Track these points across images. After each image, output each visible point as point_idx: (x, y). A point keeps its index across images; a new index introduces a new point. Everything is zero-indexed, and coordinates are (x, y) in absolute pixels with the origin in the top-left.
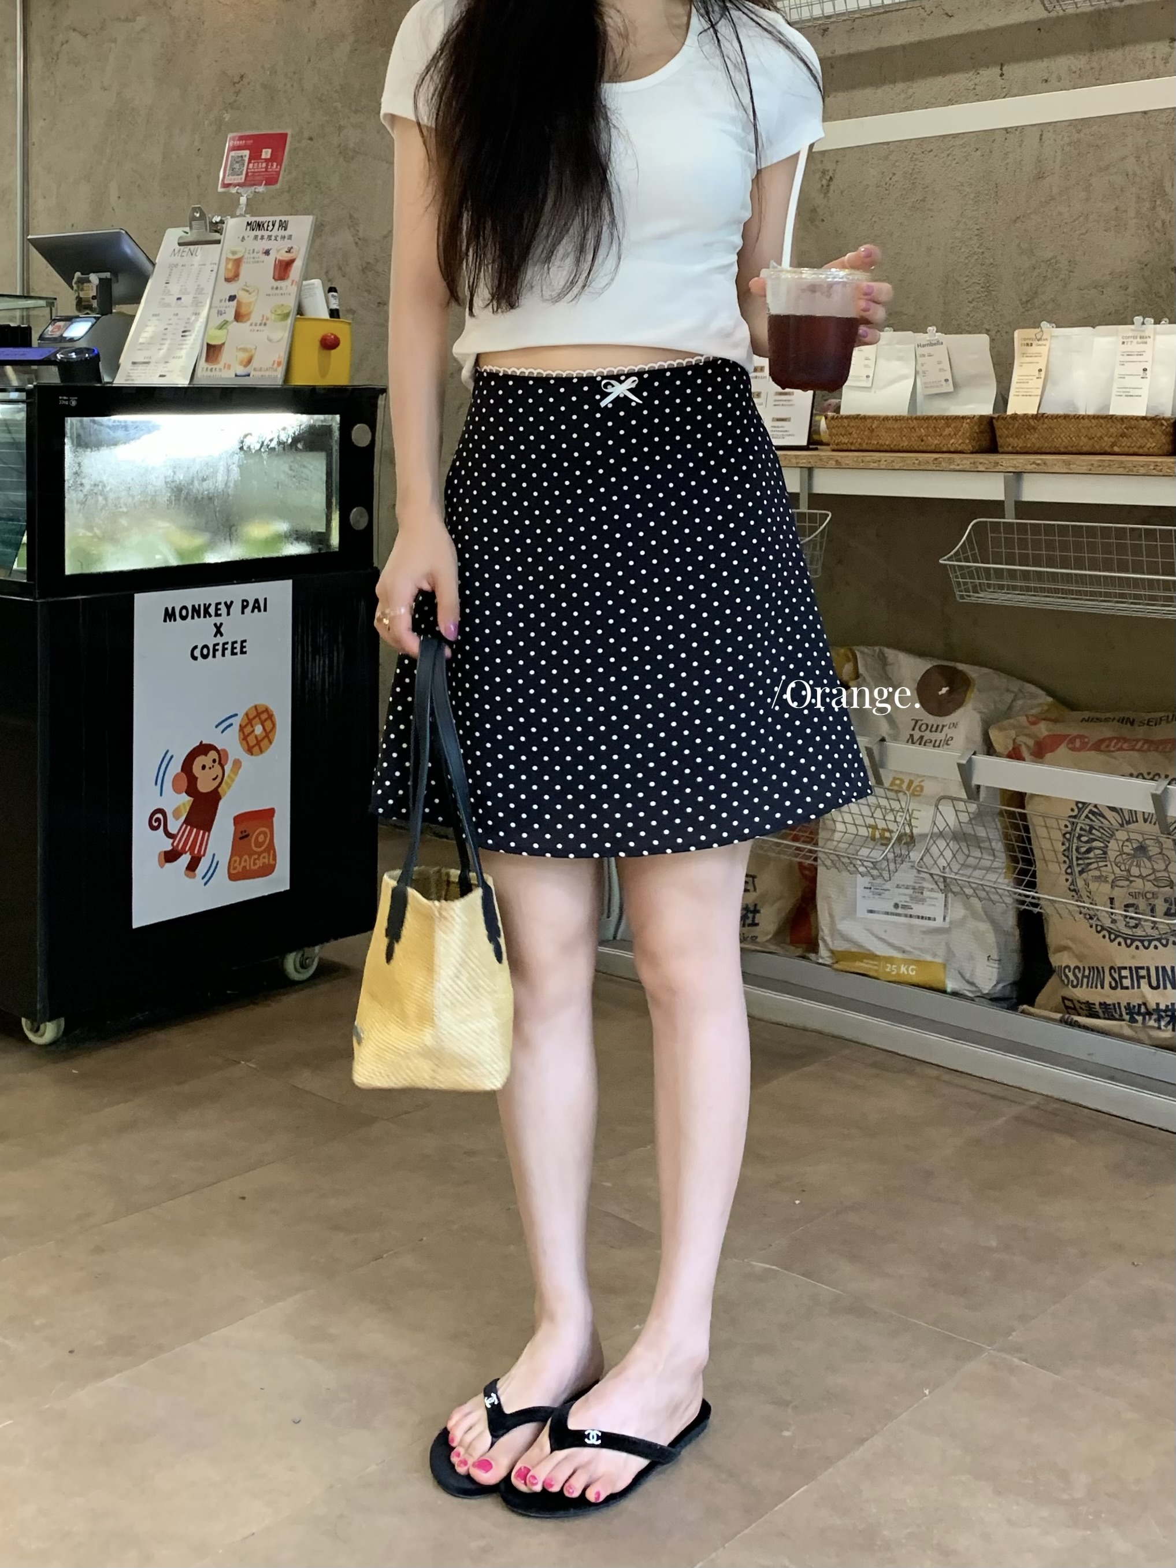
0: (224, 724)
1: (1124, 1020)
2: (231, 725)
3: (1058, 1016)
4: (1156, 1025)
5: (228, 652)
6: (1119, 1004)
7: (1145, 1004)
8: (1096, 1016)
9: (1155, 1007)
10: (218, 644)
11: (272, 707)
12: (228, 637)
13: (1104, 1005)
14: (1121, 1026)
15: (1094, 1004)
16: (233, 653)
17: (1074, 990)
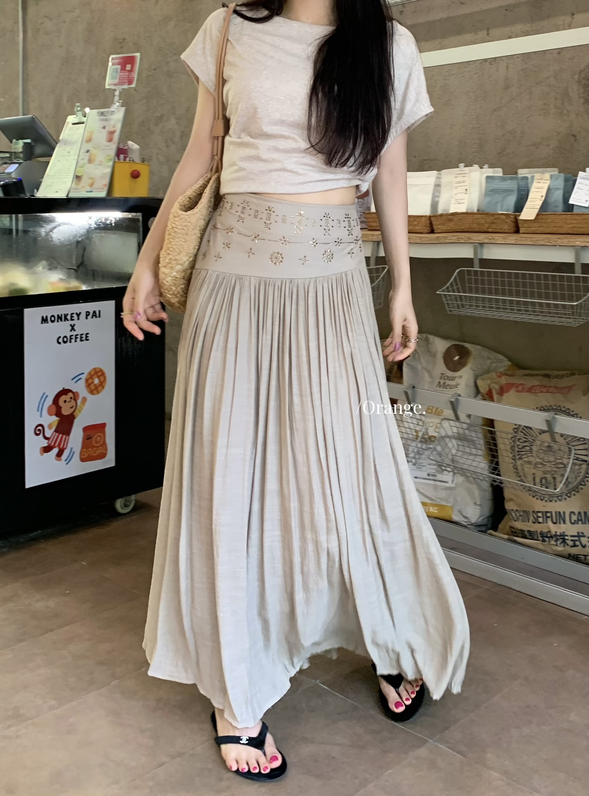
0: (76, 378)
1: (538, 540)
2: (80, 379)
3: (506, 537)
4: (555, 543)
5: (78, 340)
6: (537, 531)
7: (549, 532)
8: (525, 537)
9: (554, 534)
10: (72, 336)
11: (103, 369)
12: (79, 331)
13: (529, 531)
14: (537, 543)
15: (524, 531)
16: (82, 340)
17: (515, 523)
